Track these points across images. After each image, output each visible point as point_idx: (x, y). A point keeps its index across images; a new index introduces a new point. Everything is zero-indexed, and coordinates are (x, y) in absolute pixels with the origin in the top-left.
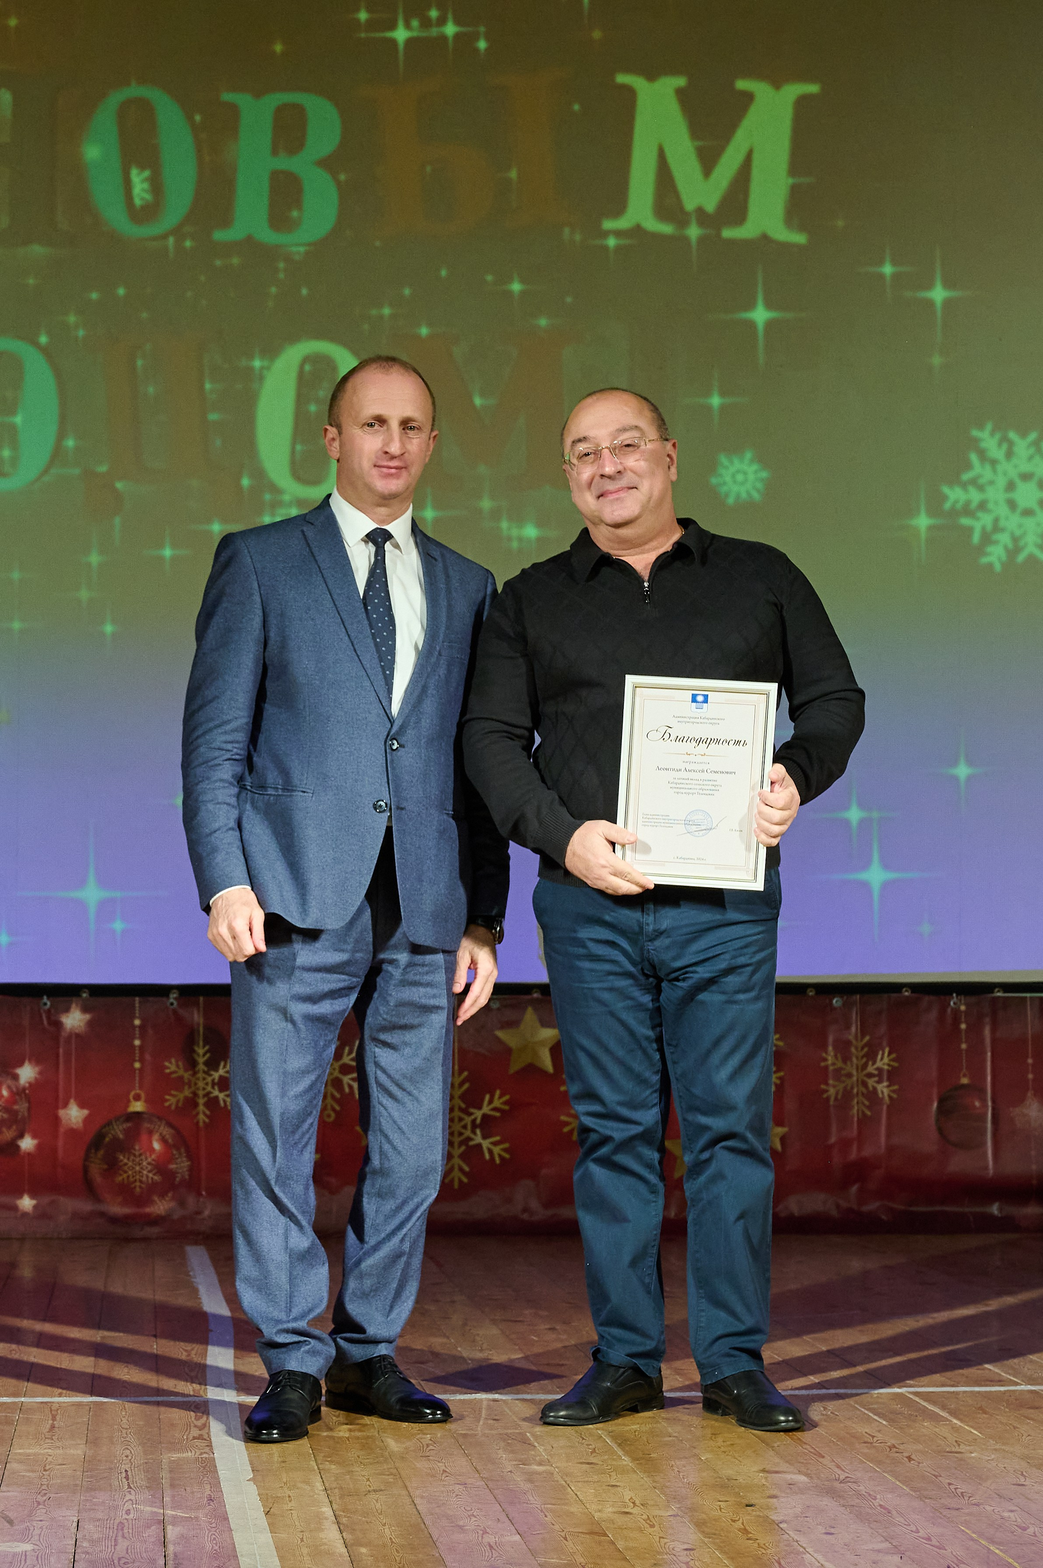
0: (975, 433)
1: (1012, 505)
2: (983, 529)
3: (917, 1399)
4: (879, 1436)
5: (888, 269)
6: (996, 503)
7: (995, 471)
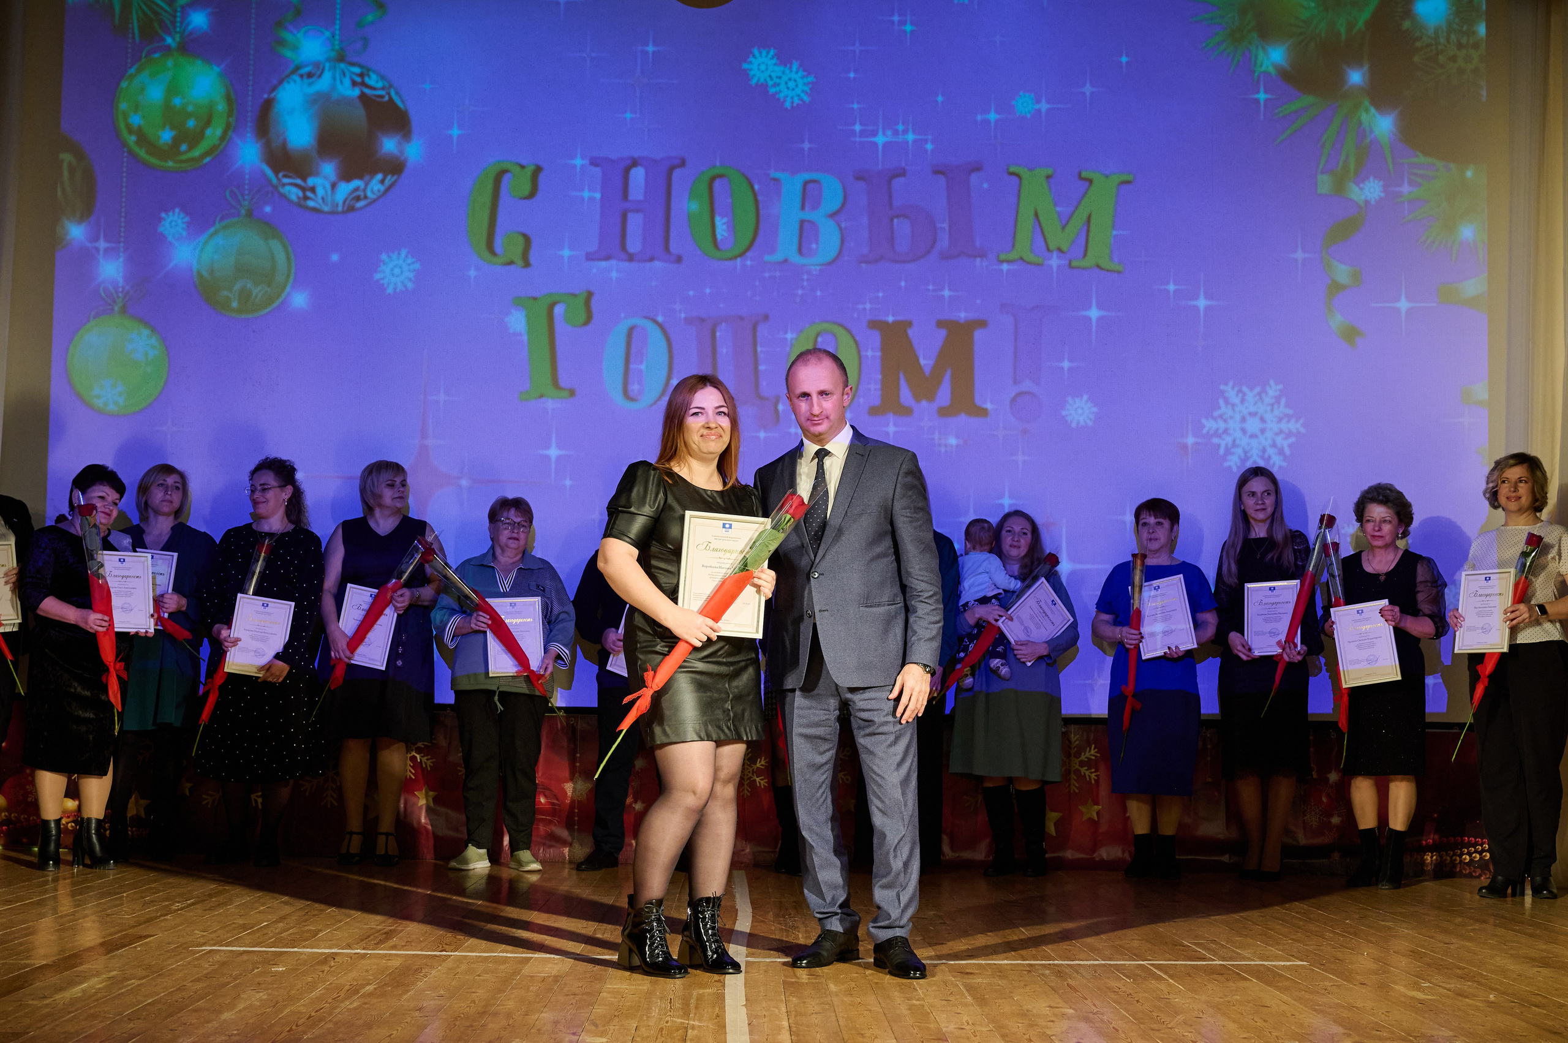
0: (1222, 387)
1: (1244, 431)
2: (1226, 445)
3: (1152, 968)
4: (1124, 989)
5: (1171, 287)
6: (1235, 430)
7: (1234, 410)
